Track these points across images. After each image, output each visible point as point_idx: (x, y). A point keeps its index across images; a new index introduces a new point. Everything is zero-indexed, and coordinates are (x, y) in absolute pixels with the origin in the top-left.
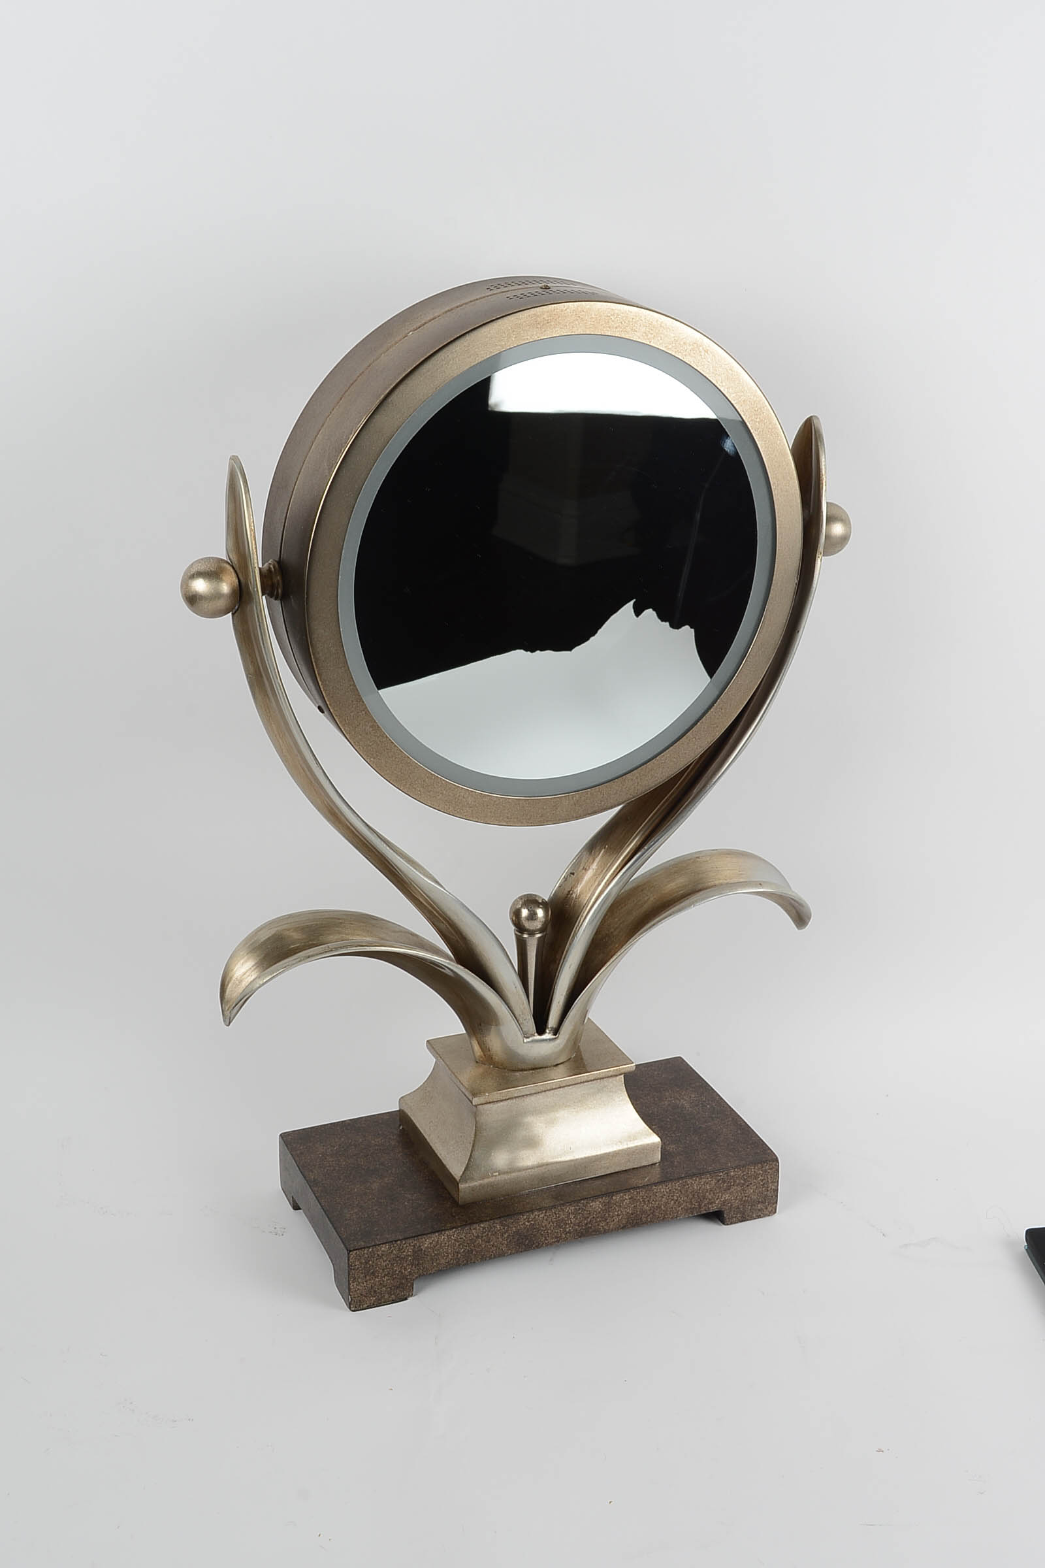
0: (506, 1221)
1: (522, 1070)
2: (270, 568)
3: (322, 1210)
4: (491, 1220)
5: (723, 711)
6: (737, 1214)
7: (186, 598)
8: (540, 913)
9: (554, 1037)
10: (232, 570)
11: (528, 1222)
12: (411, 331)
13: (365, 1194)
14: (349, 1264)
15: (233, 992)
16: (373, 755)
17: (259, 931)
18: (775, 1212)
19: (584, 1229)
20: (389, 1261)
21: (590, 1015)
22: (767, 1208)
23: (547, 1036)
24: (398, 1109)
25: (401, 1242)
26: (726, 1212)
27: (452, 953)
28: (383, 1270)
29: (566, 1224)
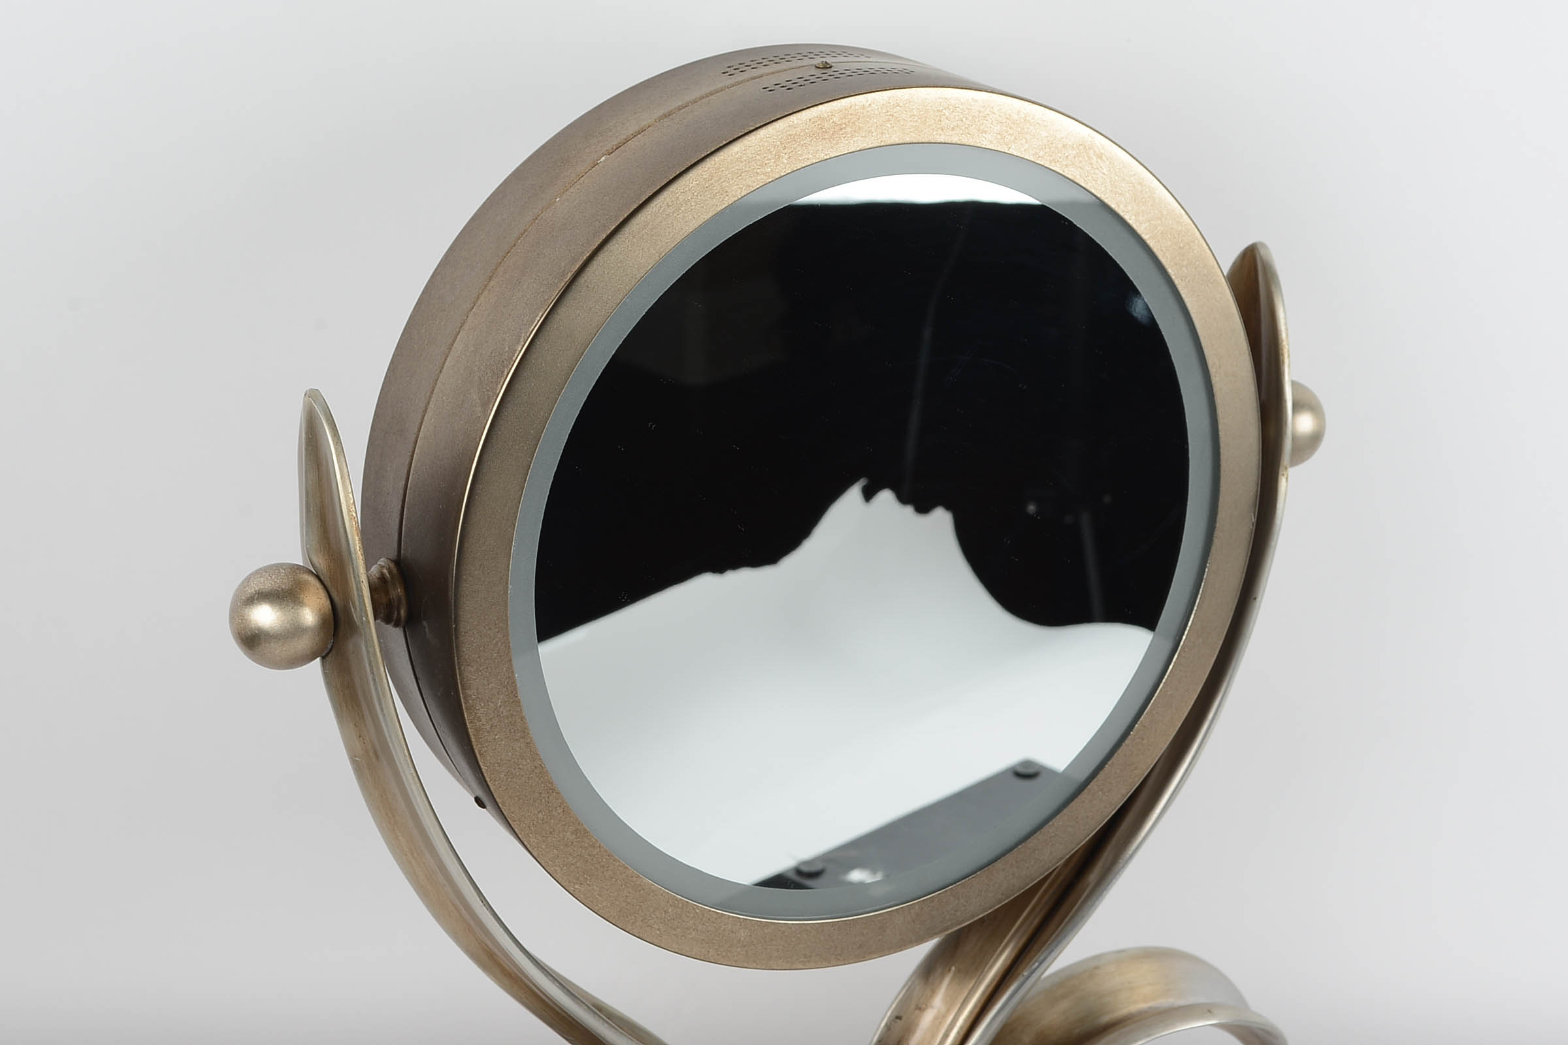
2: (382, 574)
5: (1145, 742)
7: (242, 640)
10: (318, 584)
12: (603, 156)
16: (578, 879)
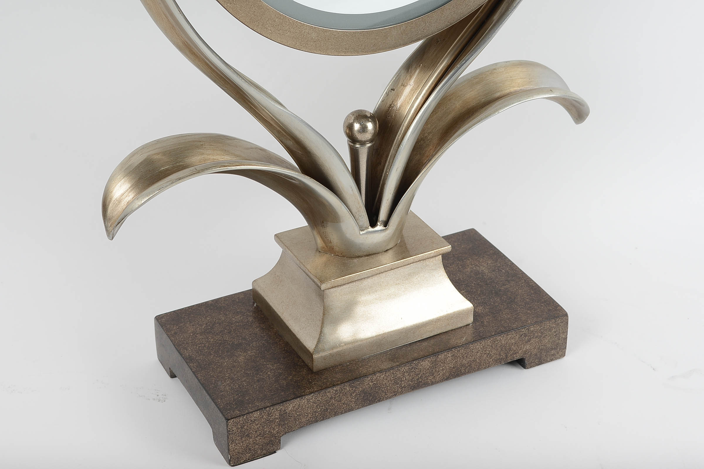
0: (353, 383)
1: (359, 257)
3: (199, 384)
4: (341, 383)
6: (535, 360)
8: (370, 126)
9: (385, 228)
11: (372, 382)
13: (234, 366)
14: (227, 430)
15: (114, 211)
17: (132, 157)
18: (565, 355)
19: (416, 383)
20: (261, 424)
21: (413, 208)
22: (558, 353)
23: (379, 227)
24: (252, 288)
25: (270, 409)
26: (526, 359)
27: (298, 165)
28: (256, 432)
29: (401, 381)
